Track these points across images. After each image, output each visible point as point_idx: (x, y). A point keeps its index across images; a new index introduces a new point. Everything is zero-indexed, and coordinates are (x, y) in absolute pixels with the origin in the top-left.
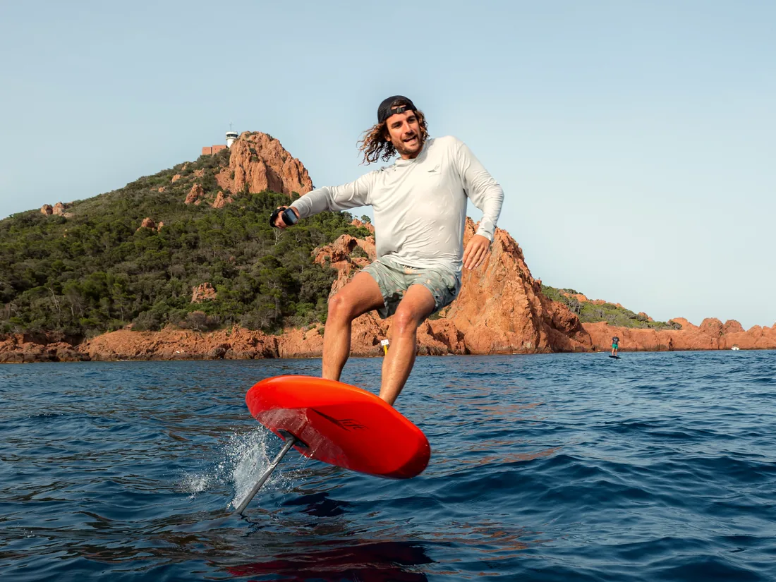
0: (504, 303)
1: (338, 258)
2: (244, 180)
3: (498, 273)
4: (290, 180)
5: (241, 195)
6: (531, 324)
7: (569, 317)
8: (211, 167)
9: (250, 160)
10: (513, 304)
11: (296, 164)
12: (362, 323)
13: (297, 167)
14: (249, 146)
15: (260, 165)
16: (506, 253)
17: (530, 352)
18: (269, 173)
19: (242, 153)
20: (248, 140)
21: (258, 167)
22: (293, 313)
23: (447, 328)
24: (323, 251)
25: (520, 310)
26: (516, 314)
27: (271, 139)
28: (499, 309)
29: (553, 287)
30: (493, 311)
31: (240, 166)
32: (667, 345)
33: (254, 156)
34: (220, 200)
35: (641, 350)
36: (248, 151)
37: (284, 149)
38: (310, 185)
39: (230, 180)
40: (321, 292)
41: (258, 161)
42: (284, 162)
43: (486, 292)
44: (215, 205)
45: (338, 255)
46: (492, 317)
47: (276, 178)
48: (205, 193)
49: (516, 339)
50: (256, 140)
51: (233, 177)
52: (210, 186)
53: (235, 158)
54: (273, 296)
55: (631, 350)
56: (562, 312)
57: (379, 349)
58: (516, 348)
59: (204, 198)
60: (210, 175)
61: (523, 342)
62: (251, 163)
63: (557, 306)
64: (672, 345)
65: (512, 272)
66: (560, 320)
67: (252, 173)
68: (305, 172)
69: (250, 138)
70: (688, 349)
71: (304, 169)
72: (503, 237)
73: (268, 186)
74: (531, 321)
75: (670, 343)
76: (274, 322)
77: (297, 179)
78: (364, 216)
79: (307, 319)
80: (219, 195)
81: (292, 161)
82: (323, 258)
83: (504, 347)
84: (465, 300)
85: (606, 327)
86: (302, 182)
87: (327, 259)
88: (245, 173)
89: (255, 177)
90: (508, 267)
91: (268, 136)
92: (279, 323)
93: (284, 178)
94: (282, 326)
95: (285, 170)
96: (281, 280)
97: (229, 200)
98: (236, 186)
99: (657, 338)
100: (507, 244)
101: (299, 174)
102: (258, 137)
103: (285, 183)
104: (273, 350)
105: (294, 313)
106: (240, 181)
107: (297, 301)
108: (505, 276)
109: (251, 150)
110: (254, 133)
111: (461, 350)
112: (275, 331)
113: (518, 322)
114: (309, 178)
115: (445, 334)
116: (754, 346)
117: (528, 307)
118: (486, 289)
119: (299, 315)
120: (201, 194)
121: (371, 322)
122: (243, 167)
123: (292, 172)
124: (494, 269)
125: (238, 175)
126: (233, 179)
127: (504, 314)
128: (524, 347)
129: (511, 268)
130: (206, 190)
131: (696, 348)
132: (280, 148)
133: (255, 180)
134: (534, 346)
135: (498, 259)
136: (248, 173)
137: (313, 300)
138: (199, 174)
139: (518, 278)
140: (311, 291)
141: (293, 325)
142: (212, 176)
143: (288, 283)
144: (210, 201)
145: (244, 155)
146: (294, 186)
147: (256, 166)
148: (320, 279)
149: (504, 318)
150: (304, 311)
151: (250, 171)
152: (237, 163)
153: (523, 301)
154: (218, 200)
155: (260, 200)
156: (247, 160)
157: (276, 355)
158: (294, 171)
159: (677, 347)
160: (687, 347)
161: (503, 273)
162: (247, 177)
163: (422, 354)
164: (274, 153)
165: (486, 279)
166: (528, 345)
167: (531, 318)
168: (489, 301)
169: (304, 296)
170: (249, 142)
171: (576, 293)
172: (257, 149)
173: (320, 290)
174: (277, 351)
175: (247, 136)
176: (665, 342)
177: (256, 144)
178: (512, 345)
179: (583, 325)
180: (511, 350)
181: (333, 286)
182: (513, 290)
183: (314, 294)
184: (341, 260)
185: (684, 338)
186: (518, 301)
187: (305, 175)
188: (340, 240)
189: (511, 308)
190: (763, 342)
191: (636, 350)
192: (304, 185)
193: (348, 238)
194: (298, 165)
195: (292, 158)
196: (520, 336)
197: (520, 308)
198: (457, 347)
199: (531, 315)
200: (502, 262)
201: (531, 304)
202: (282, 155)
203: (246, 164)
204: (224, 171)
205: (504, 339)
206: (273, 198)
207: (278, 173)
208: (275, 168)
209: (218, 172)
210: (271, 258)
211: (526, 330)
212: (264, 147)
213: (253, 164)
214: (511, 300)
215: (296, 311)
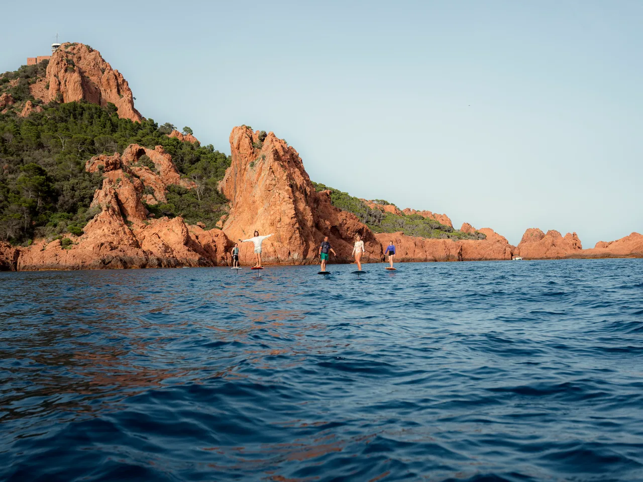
0: (272, 213)
1: (112, 167)
2: (59, 90)
3: (268, 182)
4: (109, 91)
5: (53, 104)
6: (298, 235)
7: (356, 228)
8: (27, 77)
9: (66, 71)
10: (281, 214)
11: (115, 75)
12: (113, 233)
13: (116, 79)
14: (67, 56)
15: (76, 76)
16: (276, 163)
17: (297, 263)
18: (85, 83)
19: (58, 63)
20: (67, 50)
21: (73, 77)
22: (43, 224)
23: (216, 239)
24: (98, 159)
25: (287, 220)
26: (283, 224)
27: (91, 50)
28: (267, 219)
29: (359, 198)
30: (262, 222)
31: (55, 76)
32: (456, 256)
33: (70, 66)
34: (28, 109)
35: (430, 260)
36: (65, 61)
37: (103, 61)
38: (130, 96)
39: (45, 90)
40: (83, 201)
41: (74, 71)
42: (103, 73)
43: (258, 202)
44: (23, 114)
45: (112, 164)
46: (261, 228)
47: (93, 88)
48: (14, 102)
49: (283, 250)
50: (75, 51)
51: (48, 87)
52: (22, 95)
53: (52, 69)
54: (21, 205)
55: (420, 261)
56: (350, 222)
57: (100, 261)
58: (283, 259)
59: (12, 108)
60: (24, 85)
61: (289, 253)
62: (67, 73)
63: (344, 217)
64: (461, 255)
65: (282, 182)
66: (348, 231)
67: (67, 83)
68: (125, 84)
69: (69, 49)
70: (480, 260)
71: (124, 81)
72: (278, 146)
73: (84, 97)
74: (297, 231)
75: (459, 253)
76: (23, 231)
77: (116, 90)
78: (187, 128)
79: (58, 228)
80: (28, 104)
81: (111, 72)
82: (97, 167)
83: (271, 258)
84: (241, 210)
85: (401, 238)
86: (122, 93)
87: (101, 169)
88: (60, 83)
89: (70, 87)
90: (278, 176)
91: (88, 47)
92: (28, 233)
93: (102, 89)
94: (32, 236)
95: (104, 80)
96: (37, 188)
97: (38, 109)
98: (50, 96)
99: (447, 248)
100: (281, 153)
101: (118, 85)
102: (77, 48)
103: (103, 94)
104: (10, 262)
105: (46, 224)
106: (54, 92)
107: (54, 210)
108: (275, 185)
109: (68, 61)
110: (74, 44)
111: (228, 261)
112: (23, 242)
113: (284, 232)
114: (129, 90)
115: (212, 245)
116: (544, 256)
117: (294, 217)
118: (257, 199)
119: (50, 225)
120: (10, 103)
121: (125, 233)
122: (58, 77)
123: (111, 83)
124: (265, 179)
125: (53, 86)
126: (48, 89)
127: (272, 224)
128: (290, 258)
129: (281, 178)
130: (15, 100)
131: (489, 258)
132: (100, 59)
133: (70, 91)
134: (302, 257)
135: (269, 168)
136: (63, 83)
137: (73, 210)
138: (13, 83)
139: (287, 188)
140: (71, 201)
141: (43, 236)
142: (26, 86)
143: (46, 192)
144: (18, 110)
145: (60, 65)
146: (112, 97)
147: (71, 76)
148: (84, 188)
149: (272, 228)
150: (57, 220)
151: (66, 81)
152: (53, 73)
153: (289, 211)
154: (26, 109)
155: (69, 110)
156: (63, 71)
157: (13, 268)
158: (113, 83)
159: (467, 257)
160: (479, 256)
161: (274, 182)
162: (62, 87)
163: (151, 267)
164: (92, 64)
165: (258, 189)
166: (295, 256)
167: (298, 228)
168: (261, 210)
169: (62, 206)
170: (67, 52)
171: (388, 204)
172: (75, 60)
173: (82, 199)
174: (16, 263)
175: (66, 47)
176: (454, 252)
177: (74, 54)
178: (279, 256)
179: (376, 235)
180: (278, 261)
181: (95, 196)
182: (281, 200)
183: (75, 204)
184: (115, 168)
185: (478, 248)
186: (284, 211)
187: (125, 86)
188: (127, 150)
189: (278, 218)
190: (553, 251)
191: (426, 260)
192: (123, 96)
193: (136, 147)
194: (117, 76)
195: (111, 69)
196: (286, 247)
197: (286, 217)
198: (223, 258)
199: (297, 225)
200: (273, 172)
201: (298, 213)
202: (101, 67)
203: (61, 74)
204: (41, 81)
205: (271, 250)
206: (83, 108)
207: (97, 84)
208: (94, 79)
209: (35, 82)
210: (33, 166)
211: (293, 240)
212: (82, 58)
213: (68, 74)
214: (278, 210)
215: (48, 221)
